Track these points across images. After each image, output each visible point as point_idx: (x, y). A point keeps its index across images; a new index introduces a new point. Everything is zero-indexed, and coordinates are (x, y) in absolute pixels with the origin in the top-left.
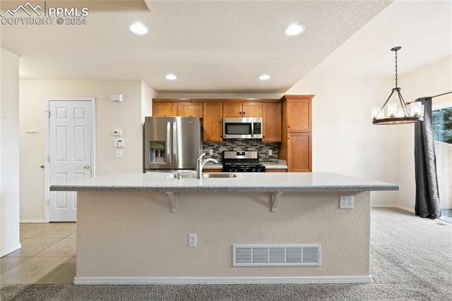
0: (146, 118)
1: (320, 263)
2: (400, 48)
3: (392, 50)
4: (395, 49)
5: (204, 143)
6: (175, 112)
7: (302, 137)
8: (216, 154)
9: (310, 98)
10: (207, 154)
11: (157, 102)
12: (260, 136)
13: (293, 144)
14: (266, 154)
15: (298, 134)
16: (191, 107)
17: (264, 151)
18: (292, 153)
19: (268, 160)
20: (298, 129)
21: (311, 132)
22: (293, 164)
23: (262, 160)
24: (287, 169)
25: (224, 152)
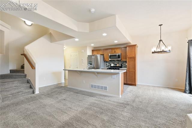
0: (88, 56)
1: (108, 90)
2: (162, 25)
3: (159, 25)
4: (160, 25)
5: (104, 61)
6: (97, 53)
7: (132, 59)
8: (109, 65)
9: (135, 45)
10: (107, 65)
11: (93, 51)
12: (120, 59)
13: (129, 62)
14: (125, 65)
15: (131, 58)
16: (101, 51)
17: (124, 64)
18: (129, 64)
19: (126, 67)
20: (131, 56)
21: (135, 57)
22: (129, 68)
23: (124, 67)
24: (127, 70)
25: (111, 64)
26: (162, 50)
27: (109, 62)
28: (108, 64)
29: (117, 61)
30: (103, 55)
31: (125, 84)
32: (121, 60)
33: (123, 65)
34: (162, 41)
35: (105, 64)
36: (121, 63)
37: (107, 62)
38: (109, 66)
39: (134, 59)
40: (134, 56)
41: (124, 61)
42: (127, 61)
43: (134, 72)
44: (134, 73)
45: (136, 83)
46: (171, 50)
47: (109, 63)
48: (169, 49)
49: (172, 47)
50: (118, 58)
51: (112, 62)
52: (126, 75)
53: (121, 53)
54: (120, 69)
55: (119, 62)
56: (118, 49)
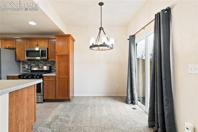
7: (64, 58)
9: (69, 36)
10: (24, 68)
12: (46, 58)
13: (58, 62)
15: (62, 56)
16: (9, 42)
18: (59, 67)
20: (62, 53)
21: (69, 55)
23: (54, 71)
24: (55, 76)
25: (31, 66)
26: (102, 43)
27: (29, 63)
28: (27, 66)
29: (42, 62)
30: (14, 49)
32: (47, 60)
33: (52, 68)
34: (103, 29)
35: (21, 66)
36: (49, 65)
37: (24, 62)
38: (28, 69)
39: (66, 58)
40: (66, 53)
42: (57, 61)
43: (67, 80)
45: (71, 95)
46: (114, 44)
47: (29, 65)
48: (112, 43)
49: (115, 39)
50: (42, 56)
51: (34, 63)
52: (54, 85)
53: (48, 48)
54: (44, 75)
55: (46, 63)
56: (43, 40)
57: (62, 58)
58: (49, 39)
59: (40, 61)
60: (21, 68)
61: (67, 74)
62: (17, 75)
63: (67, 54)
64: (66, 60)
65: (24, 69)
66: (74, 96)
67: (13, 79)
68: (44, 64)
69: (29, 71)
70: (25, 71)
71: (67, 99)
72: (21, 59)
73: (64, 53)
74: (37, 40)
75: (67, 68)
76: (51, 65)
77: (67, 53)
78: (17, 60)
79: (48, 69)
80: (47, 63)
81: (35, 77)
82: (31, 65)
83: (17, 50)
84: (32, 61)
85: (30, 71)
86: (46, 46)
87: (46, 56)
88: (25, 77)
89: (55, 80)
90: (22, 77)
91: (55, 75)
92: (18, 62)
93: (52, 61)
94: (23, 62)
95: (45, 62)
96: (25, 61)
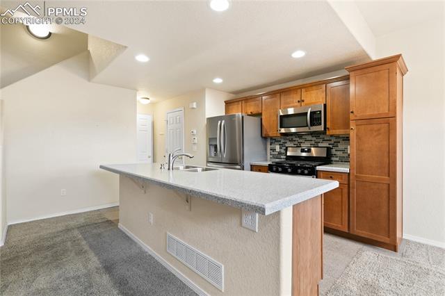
6: (240, 110)
7: (375, 127)
8: (283, 151)
9: (393, 60)
10: (273, 150)
11: (228, 103)
12: (321, 128)
14: (344, 151)
15: (370, 120)
16: (253, 103)
17: (341, 146)
18: (359, 150)
19: (345, 160)
20: (369, 113)
21: (395, 117)
22: (360, 168)
23: (337, 159)
24: (349, 174)
25: (287, 147)
27: (282, 141)
28: (278, 148)
29: (309, 138)
30: (259, 115)
31: (328, 230)
32: (324, 133)
33: (333, 151)
35: (269, 147)
36: (326, 144)
37: (274, 140)
38: (280, 153)
39: (386, 124)
40: (384, 110)
41: (337, 137)
42: (353, 135)
43: (385, 187)
44: (385, 193)
45: (398, 235)
47: (281, 146)
50: (312, 124)
51: (291, 141)
52: (346, 196)
53: (325, 105)
54: (318, 168)
55: (317, 140)
56: (314, 88)
57: (369, 127)
58: (326, 82)
59: (304, 137)
60: (269, 151)
61: (386, 170)
62: (267, 164)
63: (388, 114)
64: (382, 131)
65: (273, 153)
66: (404, 237)
67: (260, 171)
68: (313, 142)
69: (282, 157)
70: (274, 157)
71: (388, 242)
72: (271, 134)
73: (376, 113)
74: (300, 90)
75: (386, 154)
76: (331, 146)
77: (387, 112)
78: (263, 135)
79: (325, 156)
80: (321, 140)
81: (299, 171)
82: (287, 145)
83: (263, 117)
84: (288, 138)
85: (285, 157)
86: (321, 100)
87: (320, 124)
88: (280, 169)
89: (349, 184)
90: (274, 169)
91: (347, 170)
92: (265, 138)
93: (331, 136)
94: (271, 138)
95: (315, 138)
96: (274, 138)
